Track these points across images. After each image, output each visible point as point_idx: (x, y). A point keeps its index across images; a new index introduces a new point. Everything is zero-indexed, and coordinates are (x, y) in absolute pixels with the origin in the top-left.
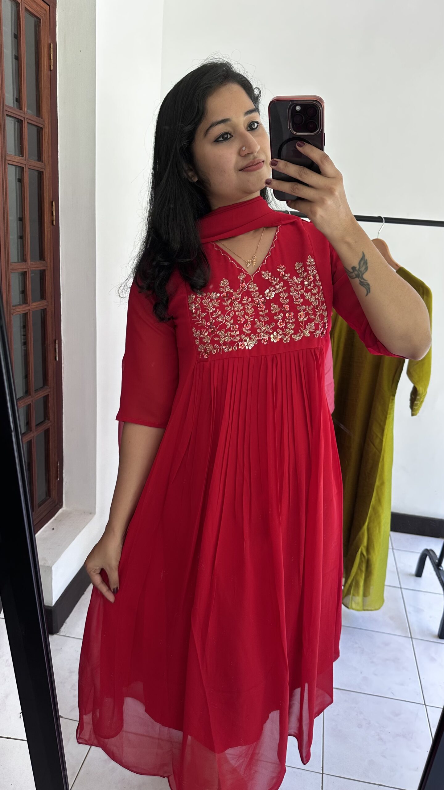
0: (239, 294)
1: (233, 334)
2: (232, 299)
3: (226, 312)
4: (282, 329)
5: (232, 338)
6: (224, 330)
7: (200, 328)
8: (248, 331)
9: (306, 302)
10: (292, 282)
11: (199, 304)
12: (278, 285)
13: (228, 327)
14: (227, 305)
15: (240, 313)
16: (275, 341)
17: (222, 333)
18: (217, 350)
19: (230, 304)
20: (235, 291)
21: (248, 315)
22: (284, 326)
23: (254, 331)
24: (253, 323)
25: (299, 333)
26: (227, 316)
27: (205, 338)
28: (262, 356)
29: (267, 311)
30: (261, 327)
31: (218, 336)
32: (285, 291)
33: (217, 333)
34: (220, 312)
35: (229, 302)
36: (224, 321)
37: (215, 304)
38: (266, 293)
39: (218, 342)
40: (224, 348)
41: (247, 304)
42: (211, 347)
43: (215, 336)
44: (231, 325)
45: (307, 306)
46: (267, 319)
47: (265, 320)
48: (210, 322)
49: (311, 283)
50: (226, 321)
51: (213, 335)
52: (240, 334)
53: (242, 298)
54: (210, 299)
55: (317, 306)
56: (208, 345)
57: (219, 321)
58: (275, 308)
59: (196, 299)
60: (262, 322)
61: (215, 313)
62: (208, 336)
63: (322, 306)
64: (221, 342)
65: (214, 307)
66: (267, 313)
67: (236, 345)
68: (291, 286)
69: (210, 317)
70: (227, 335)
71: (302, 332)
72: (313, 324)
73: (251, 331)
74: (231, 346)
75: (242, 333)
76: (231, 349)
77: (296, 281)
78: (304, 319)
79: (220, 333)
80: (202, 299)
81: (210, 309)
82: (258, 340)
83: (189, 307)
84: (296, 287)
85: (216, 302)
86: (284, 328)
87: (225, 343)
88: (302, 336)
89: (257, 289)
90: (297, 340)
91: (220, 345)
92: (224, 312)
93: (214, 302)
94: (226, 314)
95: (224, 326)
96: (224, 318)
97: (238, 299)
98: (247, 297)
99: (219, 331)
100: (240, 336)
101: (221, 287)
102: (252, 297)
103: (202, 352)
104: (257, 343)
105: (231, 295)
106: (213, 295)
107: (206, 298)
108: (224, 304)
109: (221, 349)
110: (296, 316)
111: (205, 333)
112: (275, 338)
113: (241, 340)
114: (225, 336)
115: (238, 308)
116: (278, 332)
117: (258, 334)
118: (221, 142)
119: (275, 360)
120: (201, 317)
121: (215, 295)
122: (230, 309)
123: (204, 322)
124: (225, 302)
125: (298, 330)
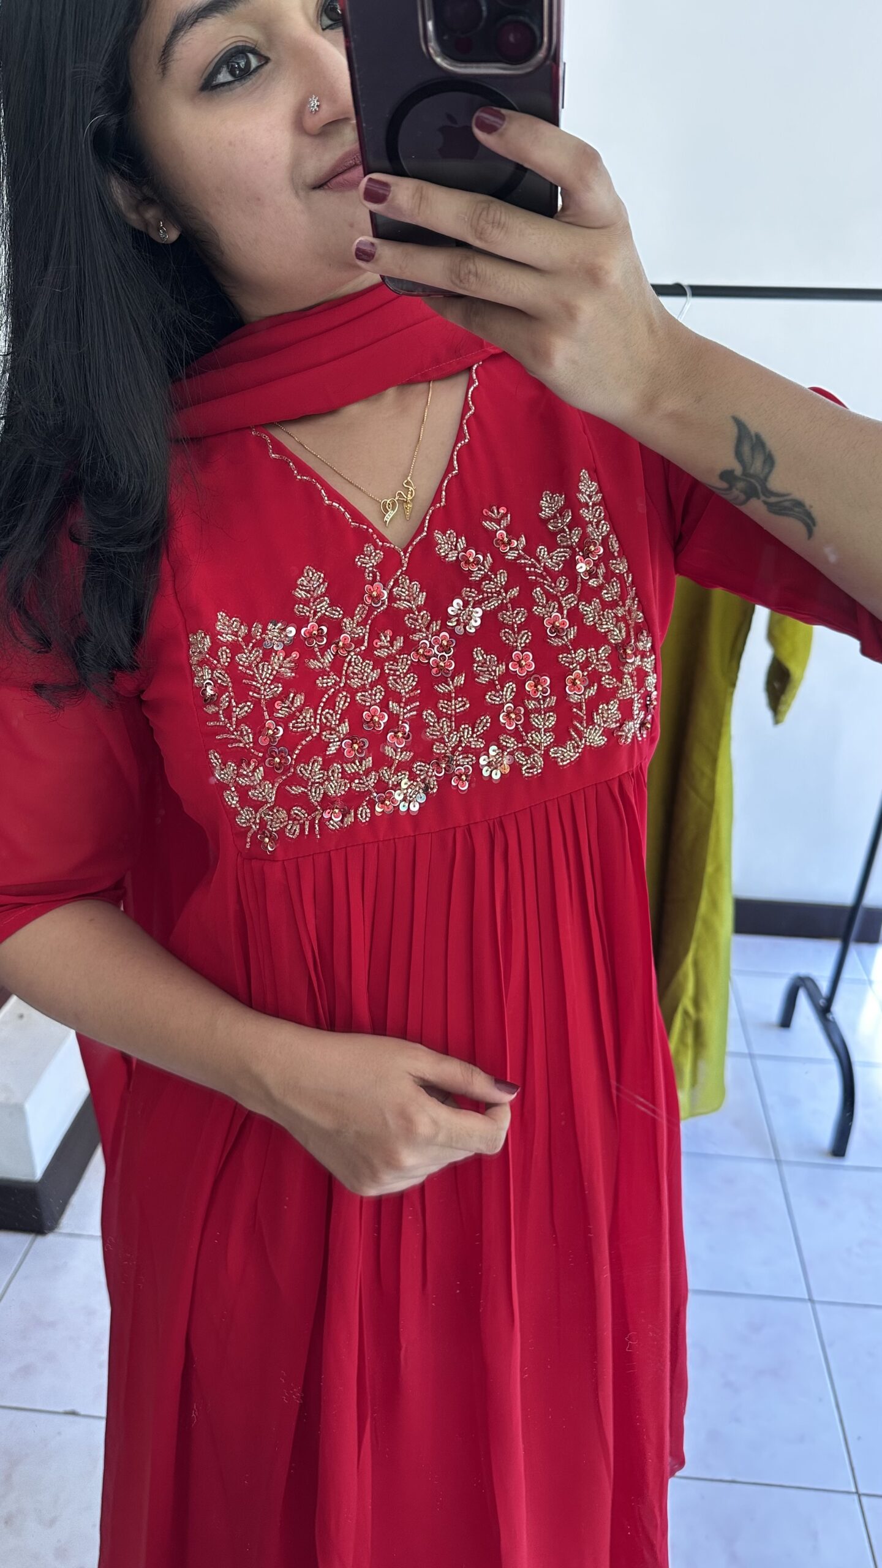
0: (362, 623)
1: (350, 769)
3: (323, 696)
5: (352, 781)
7: (233, 753)
8: (402, 752)
10: (535, 567)
11: (227, 669)
12: (491, 580)
13: (332, 750)
14: (324, 669)
15: (370, 695)
16: (496, 776)
17: (313, 770)
18: (302, 826)
19: (333, 663)
20: (349, 613)
22: (523, 725)
23: (422, 749)
24: (418, 724)
25: (571, 739)
26: (327, 710)
27: (256, 789)
28: (454, 829)
29: (461, 680)
30: (445, 737)
31: (302, 782)
33: (295, 769)
34: (298, 702)
36: (315, 728)
37: (281, 666)
38: (452, 613)
39: (303, 800)
40: (326, 816)
41: (391, 658)
42: (283, 814)
43: (290, 782)
44: (343, 740)
45: (593, 649)
46: (464, 706)
47: (456, 708)
48: (267, 735)
49: (597, 564)
50: (324, 726)
51: (284, 777)
52: (376, 766)
53: (374, 637)
55: (625, 643)
56: (271, 809)
57: (299, 730)
58: (487, 666)
59: (213, 651)
60: (449, 717)
61: (283, 702)
62: (266, 783)
63: (640, 641)
64: (315, 797)
65: (277, 678)
66: (461, 687)
67: (365, 803)
68: (535, 584)
69: (267, 717)
71: (580, 735)
72: (614, 706)
74: (350, 809)
76: (350, 819)
77: (549, 563)
78: (584, 694)
79: (306, 770)
80: (235, 648)
81: (266, 689)
82: (438, 779)
83: (193, 675)
84: (550, 586)
85: (285, 658)
86: (520, 729)
88: (582, 746)
89: (422, 599)
90: (565, 763)
91: (310, 808)
92: (313, 698)
93: (275, 661)
97: (359, 642)
98: (389, 633)
99: (302, 765)
100: (377, 772)
101: (299, 601)
102: (407, 632)
103: (252, 831)
104: (435, 791)
105: (336, 629)
106: (273, 629)
107: (247, 646)
110: (558, 687)
111: (254, 771)
112: (496, 767)
113: (382, 786)
114: (325, 781)
115: (362, 679)
116: (504, 744)
117: (437, 759)
118: (226, 87)
119: (499, 834)
120: (234, 719)
121: (278, 634)
122: (336, 683)
123: (246, 738)
124: (315, 658)
125: (569, 732)
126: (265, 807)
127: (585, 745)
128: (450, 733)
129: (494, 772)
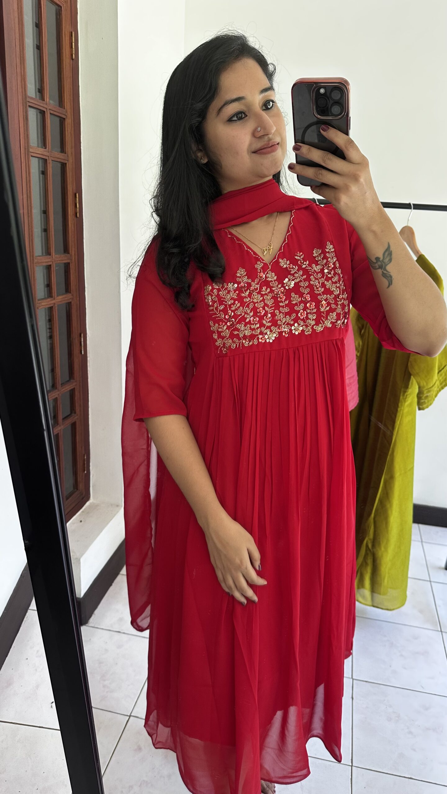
0: (258, 284)
1: (253, 327)
2: (251, 289)
3: (246, 304)
4: (303, 320)
5: (252, 331)
6: (244, 323)
7: (218, 321)
8: (268, 323)
9: (328, 291)
10: (311, 270)
11: (216, 296)
12: (297, 273)
13: (247, 320)
14: (246, 296)
15: (260, 304)
17: (241, 327)
18: (237, 345)
19: (248, 295)
20: (253, 281)
21: (268, 306)
22: (306, 317)
23: (274, 323)
24: (273, 315)
25: (321, 323)
26: (247, 308)
27: (223, 332)
28: (283, 349)
29: (287, 302)
30: (281, 319)
31: (238, 330)
32: (305, 280)
33: (236, 326)
34: (239, 305)
35: (247, 293)
36: (243, 313)
37: (233, 295)
38: (285, 283)
39: (237, 336)
40: (244, 342)
41: (266, 294)
42: (230, 341)
43: (234, 330)
44: (251, 317)
45: (329, 295)
46: (288, 310)
47: (285, 311)
48: (229, 315)
49: (331, 270)
50: (245, 313)
51: (233, 328)
52: (260, 327)
53: (261, 288)
54: (228, 291)
55: (339, 295)
56: (227, 339)
57: (238, 314)
58: (295, 299)
59: (212, 290)
60: (283, 313)
61: (234, 305)
62: (227, 330)
63: (343, 295)
64: (241, 335)
65: (232, 299)
66: (287, 304)
67: (256, 338)
68: (311, 275)
69: (229, 310)
70: (246, 328)
71: (324, 322)
72: (335, 314)
73: (271, 324)
74: (251, 340)
75: (262, 325)
76: (251, 343)
77: (316, 269)
78: (325, 309)
79: (239, 326)
80: (219, 290)
81: (228, 302)
82: (279, 332)
83: (205, 298)
84: (316, 276)
85: (234, 293)
86: (305, 319)
87: (245, 337)
88: (324, 326)
89: (275, 278)
90: (318, 331)
91: (239, 339)
92: (243, 304)
93: (231, 294)
94: (245, 306)
95: (244, 319)
96: (243, 310)
97: (257, 289)
98: (265, 287)
99: (238, 325)
100: (260, 329)
101: (238, 277)
102: (271, 288)
103: (220, 347)
104: (278, 336)
105: (249, 285)
106: (230, 285)
107: (222, 289)
108: (243, 295)
109: (241, 343)
110: (317, 306)
111: (224, 326)
112: (297, 329)
113: (261, 333)
114: (244, 330)
115: (257, 300)
116: (300, 323)
117: (279, 326)
118: (235, 121)
119: (297, 352)
120: (218, 310)
121: (232, 286)
122: (249, 301)
123: (222, 316)
124: (244, 293)
125: (320, 321)
126: (226, 338)
127: (325, 326)
128: (283, 318)
129: (296, 332)
